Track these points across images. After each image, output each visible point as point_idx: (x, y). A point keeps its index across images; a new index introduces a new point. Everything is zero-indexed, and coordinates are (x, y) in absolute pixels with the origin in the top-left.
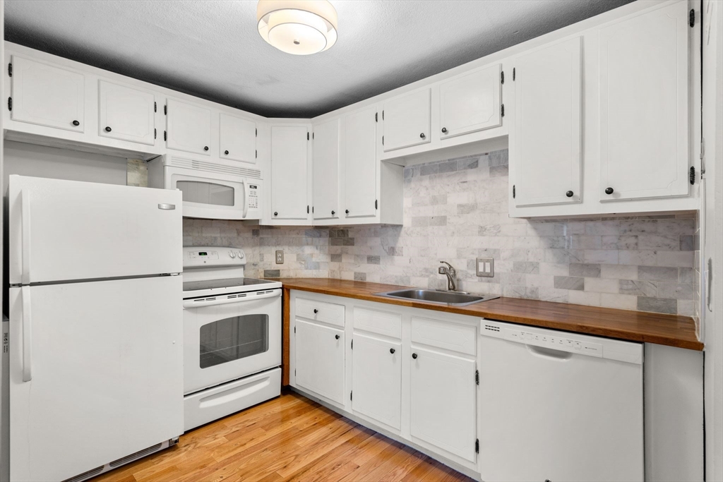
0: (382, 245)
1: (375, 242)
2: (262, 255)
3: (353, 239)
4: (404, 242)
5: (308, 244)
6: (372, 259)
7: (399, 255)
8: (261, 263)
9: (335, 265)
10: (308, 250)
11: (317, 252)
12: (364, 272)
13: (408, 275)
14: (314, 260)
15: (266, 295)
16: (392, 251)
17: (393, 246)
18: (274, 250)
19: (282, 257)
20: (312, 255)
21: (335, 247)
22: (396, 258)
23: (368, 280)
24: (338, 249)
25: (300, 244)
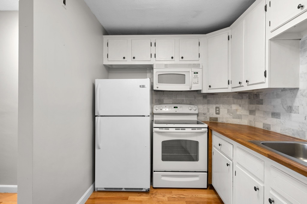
0: (282, 104)
1: (277, 102)
2: (208, 109)
3: (262, 100)
4: (299, 102)
5: (234, 103)
6: (275, 115)
7: (295, 113)
8: (208, 113)
9: (251, 117)
10: (234, 107)
11: (239, 108)
12: (269, 123)
13: (303, 130)
14: (238, 113)
15: (197, 130)
16: (290, 109)
17: (291, 105)
18: (214, 106)
19: (219, 111)
20: (237, 110)
21: (252, 106)
22: (293, 115)
23: (272, 129)
24: (253, 107)
25: (229, 104)
